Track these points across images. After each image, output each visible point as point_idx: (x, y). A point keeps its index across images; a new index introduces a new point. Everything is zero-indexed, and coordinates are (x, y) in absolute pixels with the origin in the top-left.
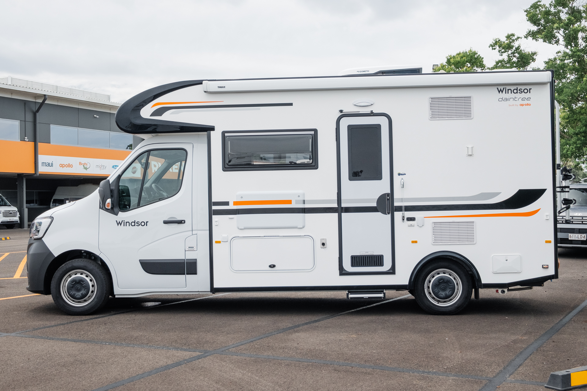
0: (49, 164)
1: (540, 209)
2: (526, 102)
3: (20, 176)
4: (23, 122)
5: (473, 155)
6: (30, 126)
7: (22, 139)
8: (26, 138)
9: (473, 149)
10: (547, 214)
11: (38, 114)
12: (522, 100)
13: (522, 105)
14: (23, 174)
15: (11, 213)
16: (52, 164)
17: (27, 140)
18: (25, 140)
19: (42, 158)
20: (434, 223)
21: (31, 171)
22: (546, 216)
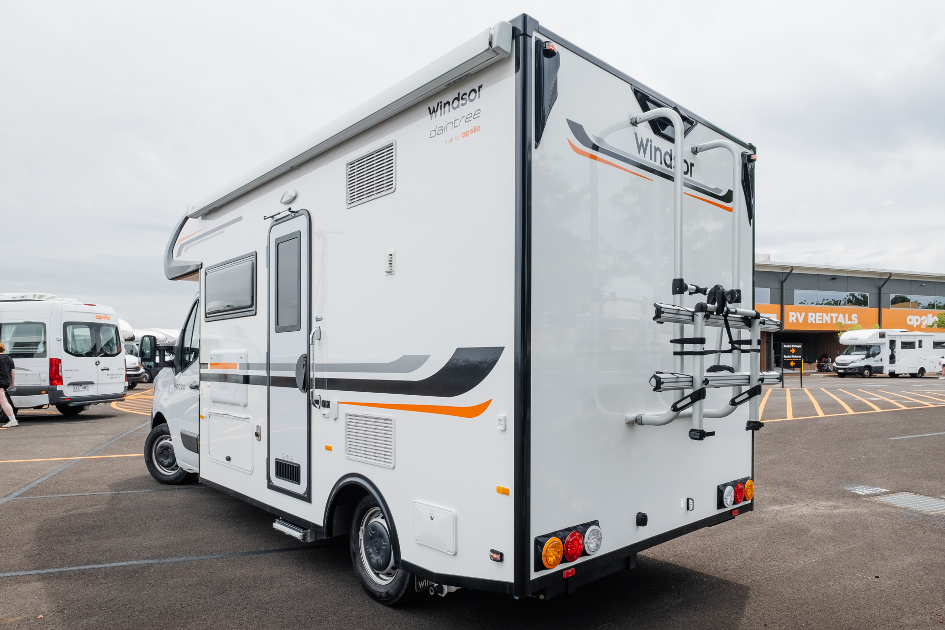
1: (490, 401)
2: (474, 123)
5: (393, 273)
9: (393, 259)
10: (502, 415)
12: (467, 120)
13: (465, 134)
20: (350, 415)
22: (499, 420)
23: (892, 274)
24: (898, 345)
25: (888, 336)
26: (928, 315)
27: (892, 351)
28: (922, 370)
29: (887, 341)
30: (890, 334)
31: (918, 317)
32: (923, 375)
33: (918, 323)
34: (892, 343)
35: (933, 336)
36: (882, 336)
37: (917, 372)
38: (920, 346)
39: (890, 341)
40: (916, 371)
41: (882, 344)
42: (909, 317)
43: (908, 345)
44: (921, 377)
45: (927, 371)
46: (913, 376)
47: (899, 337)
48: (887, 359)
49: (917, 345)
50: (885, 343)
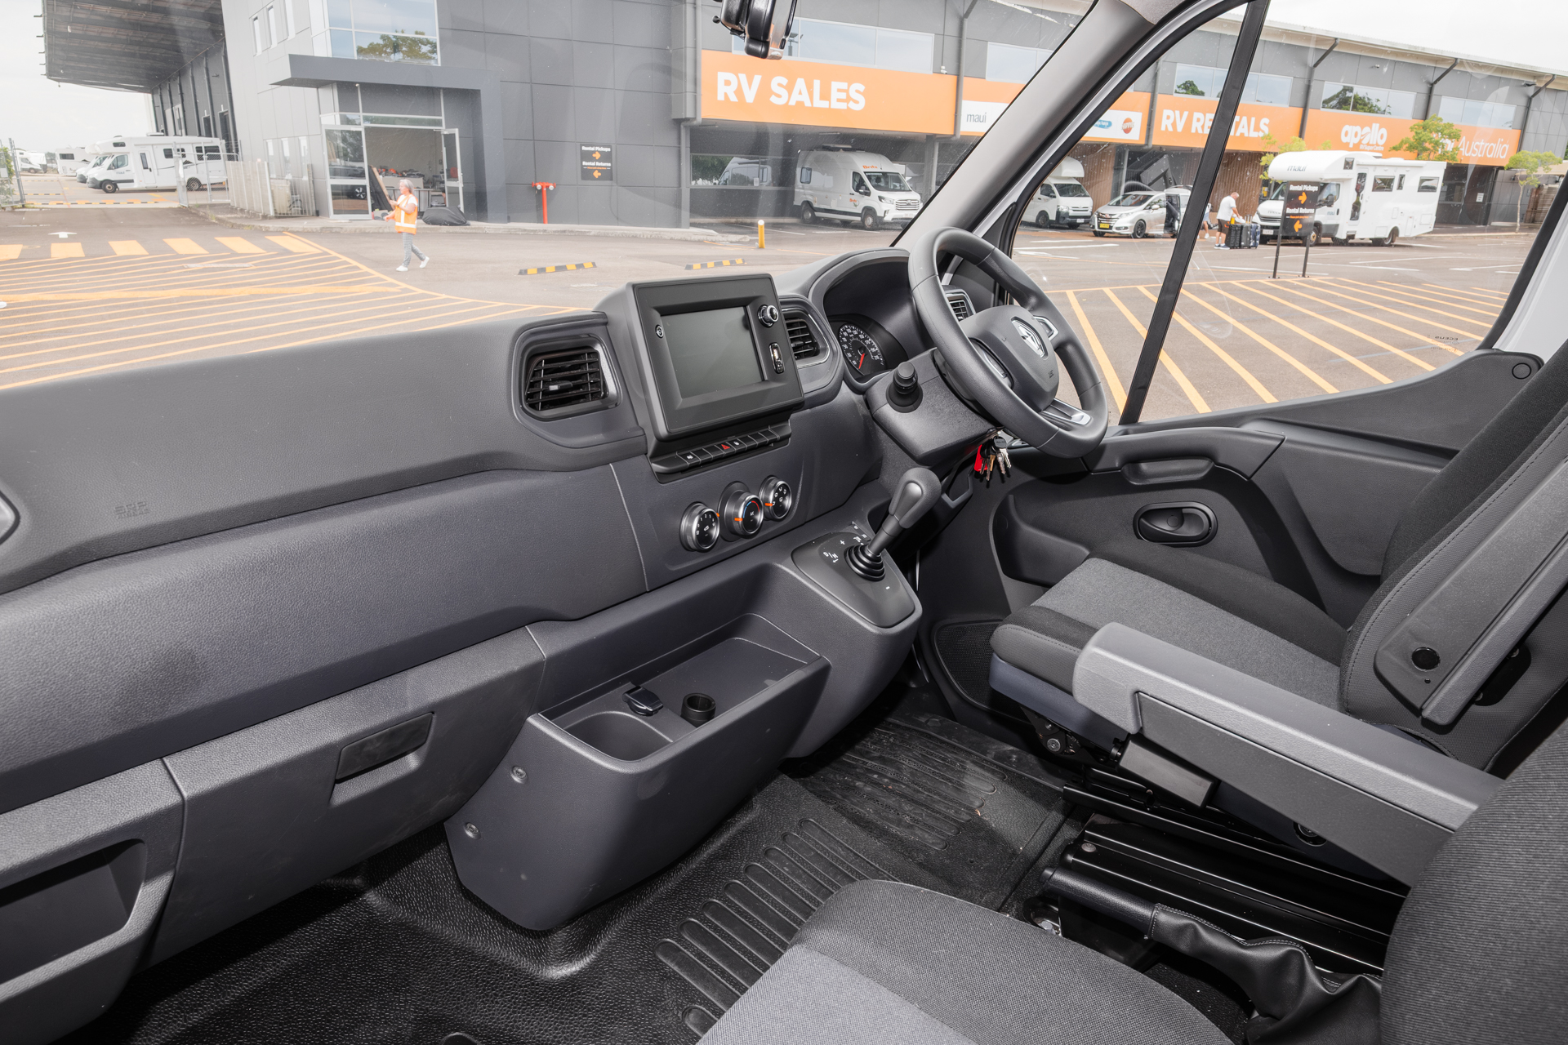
0: (979, 117)
3: (931, 138)
4: (941, 35)
6: (951, 45)
7: (937, 71)
8: (943, 67)
11: (966, 22)
14: (935, 135)
15: (909, 204)
16: (985, 117)
17: (945, 72)
18: (942, 71)
19: (967, 107)
21: (948, 131)
23: (1338, 41)
24: (1369, 183)
25: (1358, 165)
26: (1374, 125)
27: (1358, 195)
28: (1395, 232)
29: (1353, 174)
30: (1362, 161)
31: (1358, 128)
32: (1392, 241)
33: (1356, 141)
34: (1362, 176)
35: (1421, 167)
36: (1348, 165)
37: (1387, 236)
38: (1400, 187)
39: (1359, 174)
40: (1384, 234)
41: (1344, 180)
42: (1347, 128)
43: (1384, 185)
44: (1390, 245)
45: (1401, 235)
46: (1377, 243)
47: (1373, 167)
48: (1347, 210)
49: (1395, 184)
50: (1350, 179)
